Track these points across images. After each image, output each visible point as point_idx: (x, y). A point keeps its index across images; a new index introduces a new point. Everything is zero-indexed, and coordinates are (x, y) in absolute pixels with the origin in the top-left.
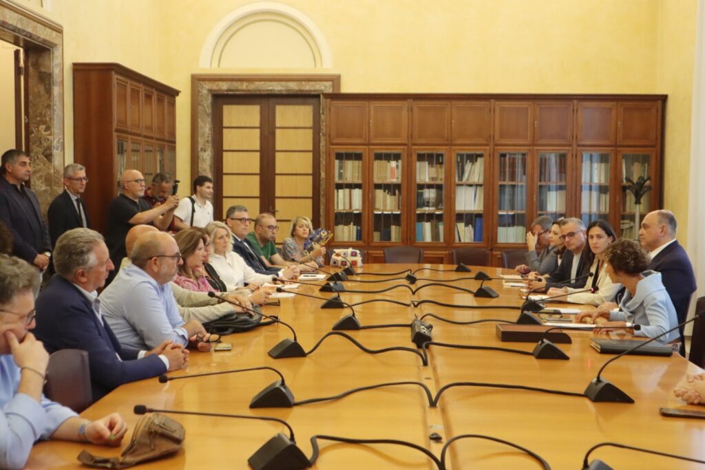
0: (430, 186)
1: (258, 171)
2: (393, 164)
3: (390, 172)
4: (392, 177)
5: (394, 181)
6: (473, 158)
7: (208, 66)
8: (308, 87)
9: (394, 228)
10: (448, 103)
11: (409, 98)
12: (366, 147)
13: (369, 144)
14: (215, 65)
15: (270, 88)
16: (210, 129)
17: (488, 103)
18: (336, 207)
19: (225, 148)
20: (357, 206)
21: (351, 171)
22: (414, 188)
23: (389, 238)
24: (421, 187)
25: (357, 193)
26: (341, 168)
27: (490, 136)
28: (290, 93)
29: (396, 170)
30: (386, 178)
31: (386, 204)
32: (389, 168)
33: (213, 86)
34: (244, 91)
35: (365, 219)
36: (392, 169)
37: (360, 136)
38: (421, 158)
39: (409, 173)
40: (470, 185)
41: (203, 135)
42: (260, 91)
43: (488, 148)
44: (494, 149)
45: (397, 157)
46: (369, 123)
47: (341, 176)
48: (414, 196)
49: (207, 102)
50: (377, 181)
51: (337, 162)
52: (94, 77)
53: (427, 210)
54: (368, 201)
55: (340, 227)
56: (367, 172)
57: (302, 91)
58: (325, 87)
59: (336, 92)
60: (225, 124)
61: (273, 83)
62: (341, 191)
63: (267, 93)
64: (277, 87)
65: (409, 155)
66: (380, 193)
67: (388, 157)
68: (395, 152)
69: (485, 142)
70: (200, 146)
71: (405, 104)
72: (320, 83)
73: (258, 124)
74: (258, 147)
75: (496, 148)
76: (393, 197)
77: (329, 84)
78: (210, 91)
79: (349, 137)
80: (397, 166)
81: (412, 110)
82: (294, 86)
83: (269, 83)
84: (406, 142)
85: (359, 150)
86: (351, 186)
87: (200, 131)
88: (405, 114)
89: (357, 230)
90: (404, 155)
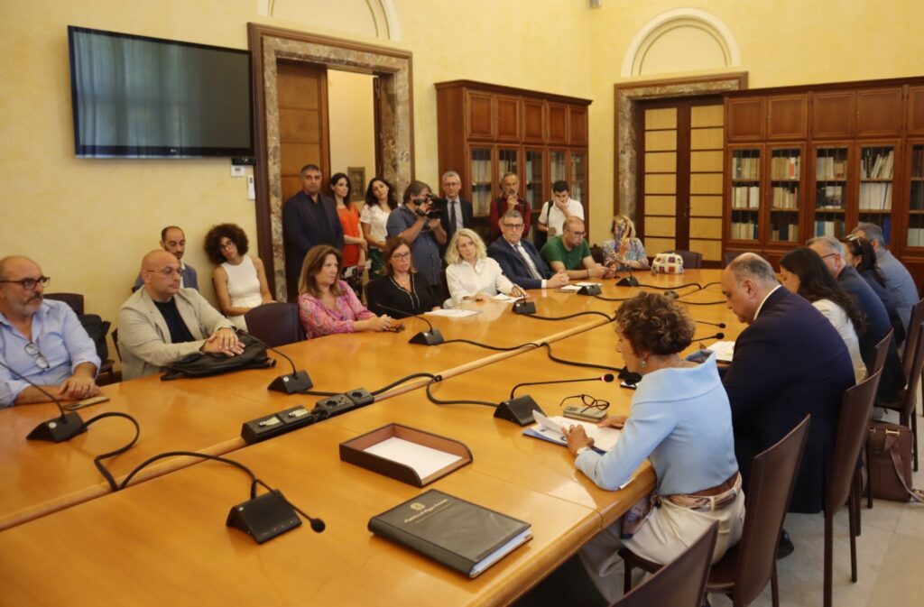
0: (831, 183)
1: (674, 170)
2: (793, 160)
3: (790, 168)
4: (791, 174)
5: (793, 178)
6: (885, 152)
7: (629, 75)
8: (715, 87)
9: (791, 227)
10: (853, 92)
11: (810, 90)
12: (763, 144)
13: (767, 141)
14: (636, 73)
15: (681, 91)
16: (630, 133)
17: (900, 89)
18: (733, 205)
19: (647, 149)
20: (754, 203)
21: (749, 169)
22: (814, 186)
23: (787, 238)
24: (821, 184)
25: (755, 191)
26: (739, 166)
27: (902, 127)
28: (700, 94)
29: (795, 168)
30: (784, 175)
31: (784, 201)
32: (787, 164)
33: (631, 93)
34: (657, 95)
35: (762, 216)
36: (791, 166)
37: (758, 133)
38: (822, 153)
39: (808, 170)
40: (879, 182)
41: (623, 139)
42: (671, 94)
43: (899, 140)
44: (906, 141)
45: (795, 153)
46: (767, 119)
47: (739, 173)
48: (813, 195)
49: (627, 107)
50: (774, 177)
51: (735, 160)
52: (450, 94)
53: (830, 208)
54: (766, 198)
55: (738, 225)
56: (765, 169)
57: (710, 91)
58: (732, 85)
59: (743, 88)
60: (647, 127)
61: (683, 86)
62: (738, 190)
63: (678, 95)
64: (687, 89)
65: (809, 151)
66: (779, 191)
67: (786, 154)
68: (794, 147)
69: (896, 134)
70: (620, 149)
71: (805, 97)
72: (727, 82)
73: (675, 126)
74: (675, 148)
75: (909, 139)
76: (792, 195)
77: (734, 82)
78: (629, 98)
79: (746, 134)
80: (796, 163)
81: (812, 103)
82: (702, 87)
83: (679, 86)
84: (806, 137)
85: (757, 146)
86: (749, 184)
87: (620, 135)
88: (804, 108)
89: (755, 228)
90: (804, 152)
